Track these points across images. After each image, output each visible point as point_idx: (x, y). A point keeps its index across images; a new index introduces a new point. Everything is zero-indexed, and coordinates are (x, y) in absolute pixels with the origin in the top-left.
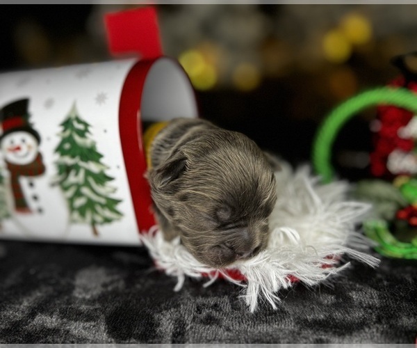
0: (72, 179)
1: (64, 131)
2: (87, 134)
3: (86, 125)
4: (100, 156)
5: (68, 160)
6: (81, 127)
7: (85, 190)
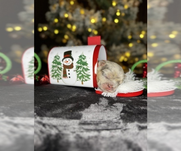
0: (79, 69)
1: (79, 58)
2: (85, 59)
3: (85, 57)
4: (88, 64)
5: (79, 65)
6: (84, 57)
7: (82, 72)
